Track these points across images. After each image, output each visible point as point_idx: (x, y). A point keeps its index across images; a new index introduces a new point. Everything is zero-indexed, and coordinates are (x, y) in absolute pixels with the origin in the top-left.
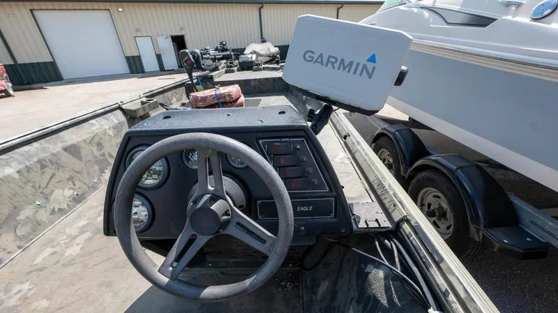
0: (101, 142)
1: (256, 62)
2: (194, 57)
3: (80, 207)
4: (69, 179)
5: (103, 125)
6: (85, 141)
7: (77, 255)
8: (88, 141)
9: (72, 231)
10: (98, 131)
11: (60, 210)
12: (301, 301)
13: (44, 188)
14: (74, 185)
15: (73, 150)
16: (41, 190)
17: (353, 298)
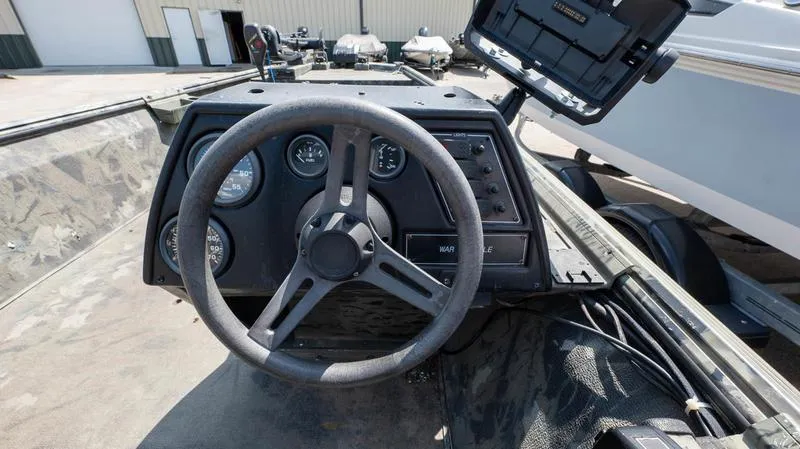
0: (116, 157)
1: (360, 56)
2: (266, 36)
3: (83, 257)
4: (63, 211)
5: (119, 131)
6: (89, 153)
7: (81, 328)
8: (94, 153)
9: (72, 291)
10: (111, 140)
11: (49, 259)
12: (443, 398)
13: (20, 222)
14: (73, 221)
15: (69, 165)
16: (15, 225)
17: (537, 391)
